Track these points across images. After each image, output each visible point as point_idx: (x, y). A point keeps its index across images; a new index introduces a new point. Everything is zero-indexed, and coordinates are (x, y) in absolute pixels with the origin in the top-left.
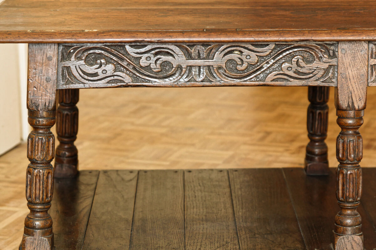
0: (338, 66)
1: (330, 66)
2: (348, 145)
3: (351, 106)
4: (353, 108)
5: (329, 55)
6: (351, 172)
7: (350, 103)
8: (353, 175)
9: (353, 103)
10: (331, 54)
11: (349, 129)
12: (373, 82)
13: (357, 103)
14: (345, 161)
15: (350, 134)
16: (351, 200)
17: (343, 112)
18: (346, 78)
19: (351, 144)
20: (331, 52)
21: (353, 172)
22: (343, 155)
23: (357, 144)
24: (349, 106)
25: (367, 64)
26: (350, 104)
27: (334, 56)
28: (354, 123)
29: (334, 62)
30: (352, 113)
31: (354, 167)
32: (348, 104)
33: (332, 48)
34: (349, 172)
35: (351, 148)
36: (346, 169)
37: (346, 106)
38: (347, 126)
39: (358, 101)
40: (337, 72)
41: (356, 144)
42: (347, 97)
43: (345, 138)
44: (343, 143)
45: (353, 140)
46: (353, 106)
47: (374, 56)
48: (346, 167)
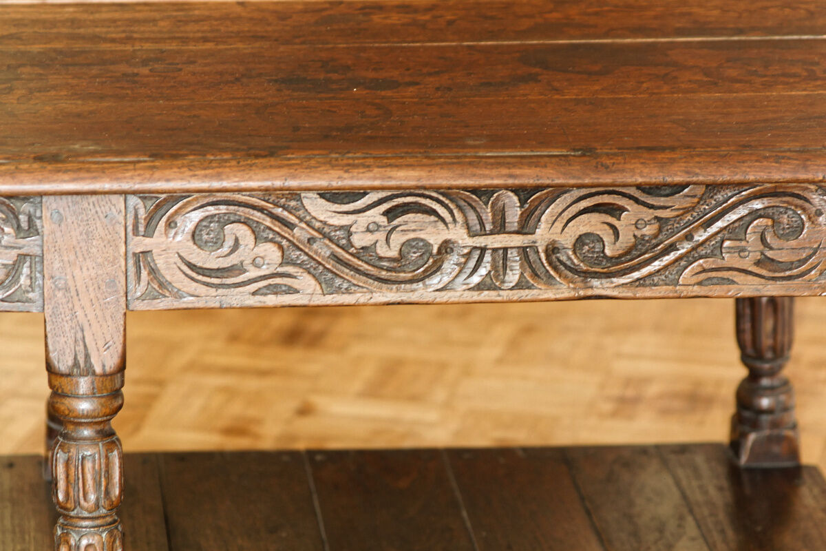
0: (42, 257)
1: (22, 258)
2: (80, 468)
3: (82, 365)
4: (91, 371)
5: (19, 228)
6: (91, 541)
7: (79, 357)
8: (95, 548)
9: (87, 356)
10: (24, 225)
11: (80, 424)
12: (142, 298)
13: (100, 356)
14: (73, 510)
15: (85, 439)
17: (64, 380)
18: (67, 289)
19: (88, 465)
20: (23, 218)
21: (94, 540)
22: (67, 494)
23: (103, 466)
24: (76, 364)
25: (123, 250)
26: (81, 360)
27: (32, 230)
28: (94, 410)
29: (30, 245)
30: (84, 385)
31: (99, 526)
32: (75, 358)
33: (26, 207)
34: (84, 542)
35: (89, 477)
36: (78, 533)
37: (70, 363)
38: (74, 417)
39: (102, 350)
40: (42, 272)
41: (100, 465)
42: (71, 341)
43: (72, 450)
44: (67, 463)
45: (93, 456)
46: (88, 365)
47: (141, 229)
48: (76, 527)
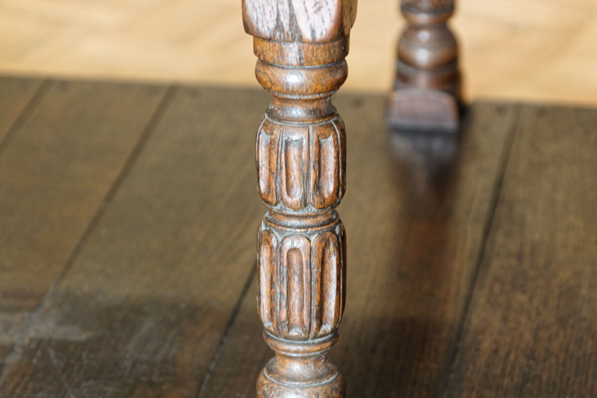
2: (283, 155)
3: (287, 28)
4: (297, 36)
6: (295, 245)
7: (282, 19)
8: (300, 254)
9: (292, 17)
11: (287, 100)
13: (308, 18)
14: (276, 205)
15: (292, 120)
16: (294, 333)
17: (266, 45)
19: (294, 152)
21: (300, 243)
22: (269, 186)
23: (312, 155)
24: (279, 26)
26: (285, 22)
28: (301, 86)
30: (292, 52)
31: (306, 227)
32: (278, 19)
34: (288, 245)
35: (294, 166)
36: (281, 232)
37: (272, 25)
38: (279, 92)
39: (311, 11)
41: (309, 154)
43: (275, 132)
44: (271, 145)
45: (300, 142)
46: (294, 28)
48: (280, 225)
